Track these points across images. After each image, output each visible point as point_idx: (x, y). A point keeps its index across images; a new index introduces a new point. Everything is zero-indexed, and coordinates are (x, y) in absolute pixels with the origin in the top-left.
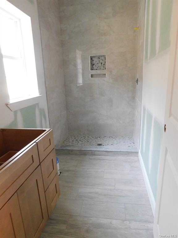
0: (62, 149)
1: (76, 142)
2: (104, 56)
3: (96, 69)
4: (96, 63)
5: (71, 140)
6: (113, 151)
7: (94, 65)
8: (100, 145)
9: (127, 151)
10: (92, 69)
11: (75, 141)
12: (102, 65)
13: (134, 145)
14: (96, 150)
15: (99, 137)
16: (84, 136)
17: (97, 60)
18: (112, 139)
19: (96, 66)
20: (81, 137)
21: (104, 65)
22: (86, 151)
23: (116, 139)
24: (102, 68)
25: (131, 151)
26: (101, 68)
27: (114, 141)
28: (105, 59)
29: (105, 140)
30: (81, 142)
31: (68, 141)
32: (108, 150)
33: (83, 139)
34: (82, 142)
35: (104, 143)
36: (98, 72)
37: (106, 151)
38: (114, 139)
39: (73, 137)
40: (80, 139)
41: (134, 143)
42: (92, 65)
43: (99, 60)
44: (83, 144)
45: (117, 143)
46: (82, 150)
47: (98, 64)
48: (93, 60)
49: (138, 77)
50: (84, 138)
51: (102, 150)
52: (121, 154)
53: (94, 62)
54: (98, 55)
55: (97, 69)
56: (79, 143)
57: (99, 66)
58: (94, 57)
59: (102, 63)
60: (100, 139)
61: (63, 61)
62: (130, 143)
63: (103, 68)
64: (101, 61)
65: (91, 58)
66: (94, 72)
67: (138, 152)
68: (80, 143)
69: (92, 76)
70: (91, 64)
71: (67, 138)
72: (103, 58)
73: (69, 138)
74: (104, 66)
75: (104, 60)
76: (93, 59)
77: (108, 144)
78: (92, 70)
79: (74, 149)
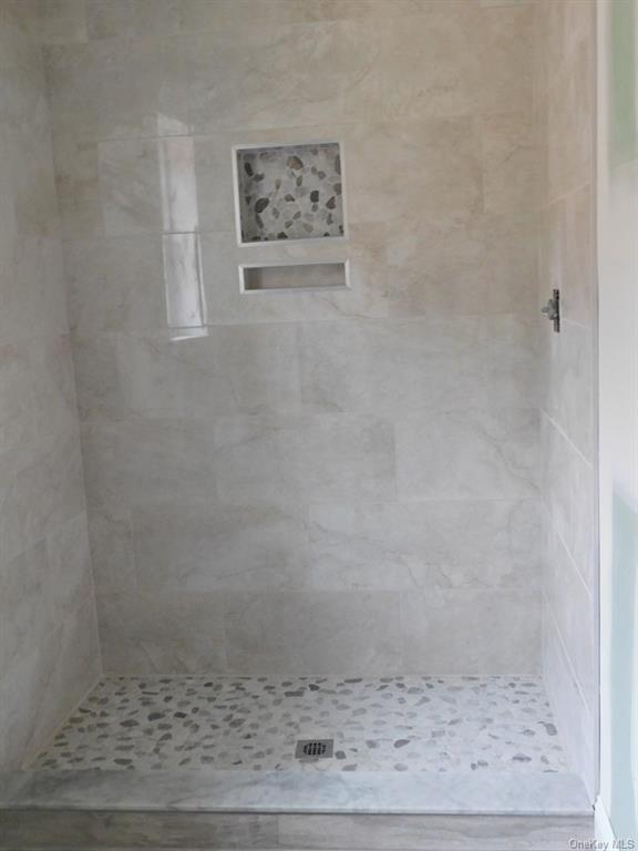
0: (34, 809)
1: (149, 732)
2: (330, 149)
3: (282, 236)
4: (281, 194)
5: (113, 720)
6: (410, 807)
7: (268, 209)
8: (315, 750)
9: (510, 809)
10: (251, 235)
11: (145, 723)
12: (315, 208)
13: (558, 748)
14: (285, 807)
15: (313, 688)
16: (211, 677)
17: (285, 178)
18: (402, 701)
19: (276, 213)
20: (191, 692)
21: (331, 204)
22: (213, 820)
23: (425, 700)
24: (319, 225)
25: (538, 809)
26: (309, 229)
27: (413, 715)
28: (338, 169)
29: (355, 706)
30: (187, 730)
31: (90, 729)
32: (374, 807)
33: (202, 704)
34: (197, 727)
35: (348, 734)
36: (296, 252)
37: (355, 814)
38: (412, 700)
39: (134, 693)
40: (181, 704)
41: (551, 729)
42: (254, 206)
43: (298, 173)
44: (199, 751)
45: (434, 734)
46: (177, 812)
47: (290, 198)
48: (260, 178)
49: (557, 279)
50: (211, 700)
51: (328, 807)
52: (467, 832)
53: (266, 189)
54: (290, 140)
55: (286, 231)
56: (168, 737)
57: (298, 215)
58: (265, 154)
59: (315, 197)
60: (320, 701)
61: (58, 179)
62: (528, 732)
63: (328, 229)
64: (311, 183)
65: (247, 163)
66: (265, 254)
67: (592, 817)
68: (181, 734)
69: (254, 279)
70: (246, 199)
71: (91, 699)
72: (321, 161)
73: (104, 701)
74: (333, 211)
75: (329, 171)
76: (260, 167)
77: (372, 744)
78: (256, 239)
79: (122, 805)
